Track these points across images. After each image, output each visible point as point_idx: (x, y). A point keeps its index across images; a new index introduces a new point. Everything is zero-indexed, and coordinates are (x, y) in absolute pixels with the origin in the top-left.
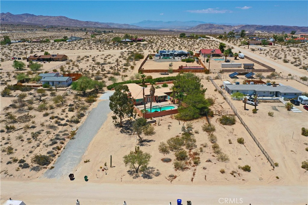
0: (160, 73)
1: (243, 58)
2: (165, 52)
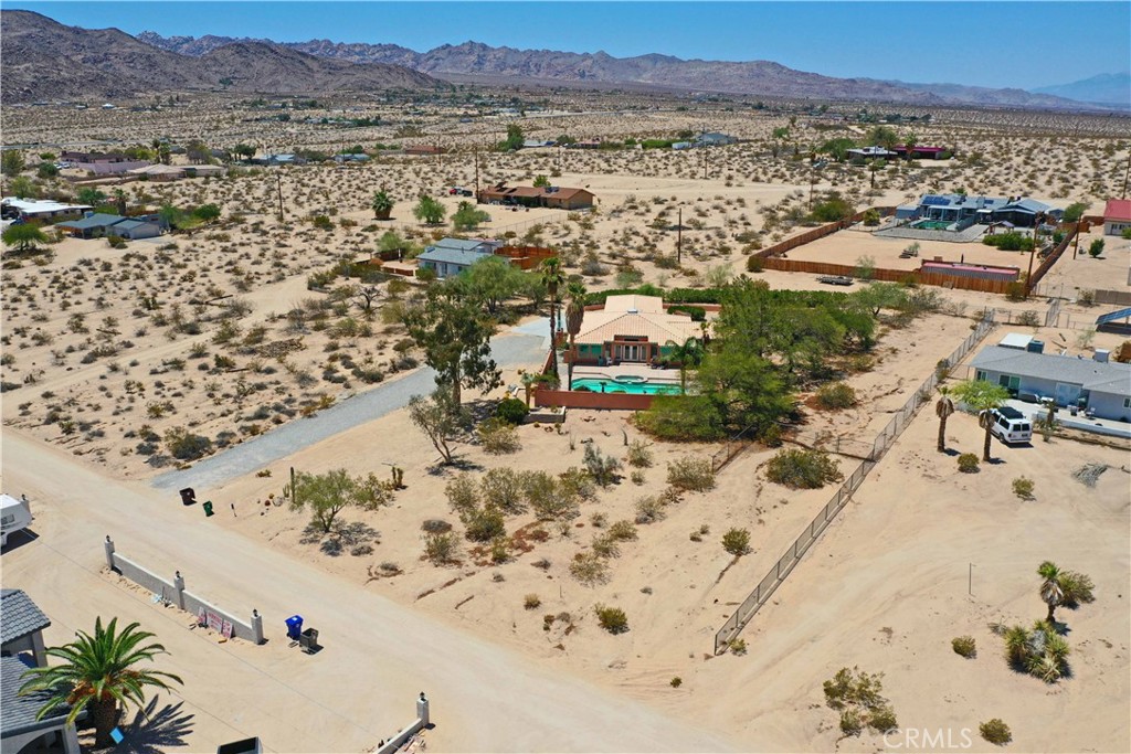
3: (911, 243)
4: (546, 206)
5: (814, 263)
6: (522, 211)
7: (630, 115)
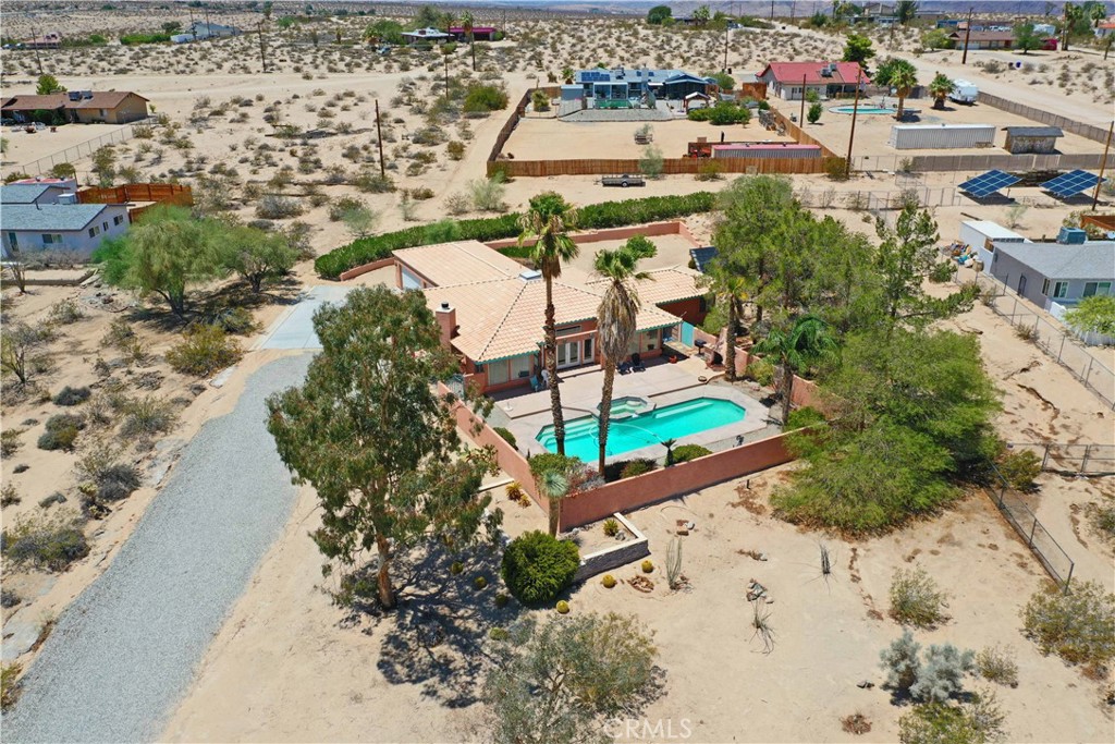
0: (599, 177)
1: (970, 104)
2: (607, 78)
3: (641, 125)
4: (77, 121)
5: (579, 161)
6: (43, 132)
7: (46, 15)
